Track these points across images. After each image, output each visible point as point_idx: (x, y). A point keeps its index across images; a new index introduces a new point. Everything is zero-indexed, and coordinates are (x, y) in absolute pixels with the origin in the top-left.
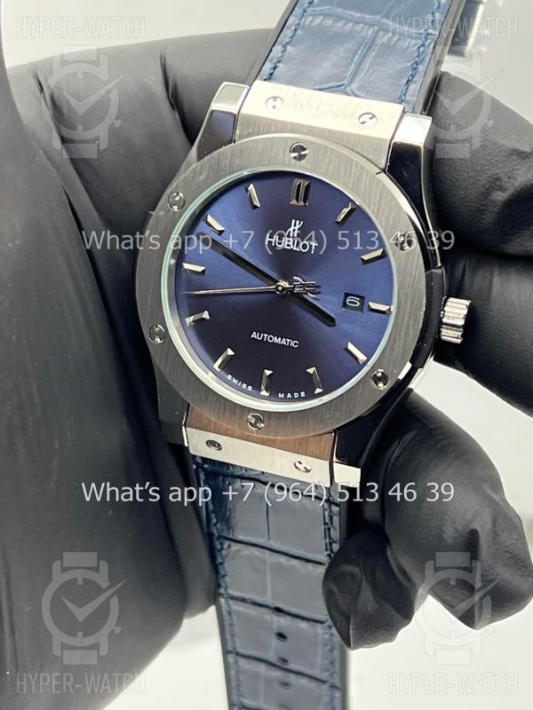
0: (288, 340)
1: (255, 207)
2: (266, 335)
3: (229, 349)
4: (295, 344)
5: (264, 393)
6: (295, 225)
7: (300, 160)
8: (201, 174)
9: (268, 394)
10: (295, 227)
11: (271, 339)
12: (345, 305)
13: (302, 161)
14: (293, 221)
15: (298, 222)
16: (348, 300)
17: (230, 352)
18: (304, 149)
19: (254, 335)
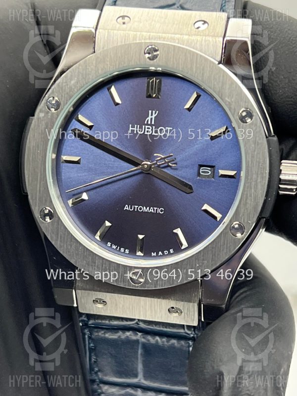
0: (155, 208)
1: (117, 104)
2: (136, 207)
3: (106, 222)
4: (161, 211)
5: (139, 253)
6: (152, 115)
7: (153, 60)
8: (71, 79)
9: (142, 255)
10: (152, 116)
11: (140, 209)
12: (199, 174)
13: (155, 60)
14: (150, 112)
15: (154, 112)
16: (201, 171)
17: (108, 224)
18: (156, 51)
19: (126, 208)
